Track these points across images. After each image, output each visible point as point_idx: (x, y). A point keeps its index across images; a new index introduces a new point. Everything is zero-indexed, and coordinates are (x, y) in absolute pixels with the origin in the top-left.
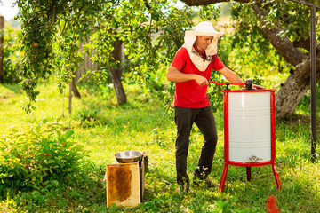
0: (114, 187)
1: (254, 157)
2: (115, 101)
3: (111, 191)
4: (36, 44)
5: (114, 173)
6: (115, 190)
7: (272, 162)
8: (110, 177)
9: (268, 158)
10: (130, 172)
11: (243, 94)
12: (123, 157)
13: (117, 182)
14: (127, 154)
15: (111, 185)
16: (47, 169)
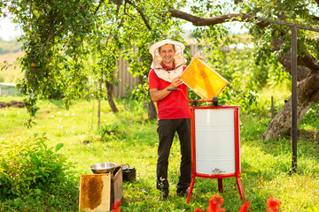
0: (87, 195)
1: (217, 170)
2: (146, 116)
3: (83, 199)
4: (33, 65)
5: (87, 183)
6: (87, 199)
7: (236, 175)
8: (84, 186)
9: (232, 171)
10: (102, 182)
11: (209, 110)
12: (99, 168)
13: (90, 191)
14: (103, 165)
15: (84, 194)
16: (31, 178)
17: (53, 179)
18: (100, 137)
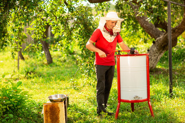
0: (49, 118)
1: (137, 97)
2: (45, 61)
3: (47, 120)
5: (48, 109)
6: (49, 120)
8: (46, 111)
9: (145, 97)
10: (58, 108)
11: (129, 57)
12: (54, 98)
13: (50, 114)
14: (56, 96)
15: (47, 117)
16: (5, 107)
17: (19, 107)
18: (24, 76)
